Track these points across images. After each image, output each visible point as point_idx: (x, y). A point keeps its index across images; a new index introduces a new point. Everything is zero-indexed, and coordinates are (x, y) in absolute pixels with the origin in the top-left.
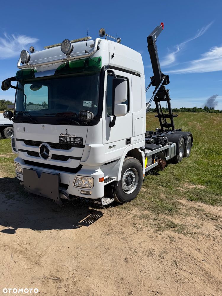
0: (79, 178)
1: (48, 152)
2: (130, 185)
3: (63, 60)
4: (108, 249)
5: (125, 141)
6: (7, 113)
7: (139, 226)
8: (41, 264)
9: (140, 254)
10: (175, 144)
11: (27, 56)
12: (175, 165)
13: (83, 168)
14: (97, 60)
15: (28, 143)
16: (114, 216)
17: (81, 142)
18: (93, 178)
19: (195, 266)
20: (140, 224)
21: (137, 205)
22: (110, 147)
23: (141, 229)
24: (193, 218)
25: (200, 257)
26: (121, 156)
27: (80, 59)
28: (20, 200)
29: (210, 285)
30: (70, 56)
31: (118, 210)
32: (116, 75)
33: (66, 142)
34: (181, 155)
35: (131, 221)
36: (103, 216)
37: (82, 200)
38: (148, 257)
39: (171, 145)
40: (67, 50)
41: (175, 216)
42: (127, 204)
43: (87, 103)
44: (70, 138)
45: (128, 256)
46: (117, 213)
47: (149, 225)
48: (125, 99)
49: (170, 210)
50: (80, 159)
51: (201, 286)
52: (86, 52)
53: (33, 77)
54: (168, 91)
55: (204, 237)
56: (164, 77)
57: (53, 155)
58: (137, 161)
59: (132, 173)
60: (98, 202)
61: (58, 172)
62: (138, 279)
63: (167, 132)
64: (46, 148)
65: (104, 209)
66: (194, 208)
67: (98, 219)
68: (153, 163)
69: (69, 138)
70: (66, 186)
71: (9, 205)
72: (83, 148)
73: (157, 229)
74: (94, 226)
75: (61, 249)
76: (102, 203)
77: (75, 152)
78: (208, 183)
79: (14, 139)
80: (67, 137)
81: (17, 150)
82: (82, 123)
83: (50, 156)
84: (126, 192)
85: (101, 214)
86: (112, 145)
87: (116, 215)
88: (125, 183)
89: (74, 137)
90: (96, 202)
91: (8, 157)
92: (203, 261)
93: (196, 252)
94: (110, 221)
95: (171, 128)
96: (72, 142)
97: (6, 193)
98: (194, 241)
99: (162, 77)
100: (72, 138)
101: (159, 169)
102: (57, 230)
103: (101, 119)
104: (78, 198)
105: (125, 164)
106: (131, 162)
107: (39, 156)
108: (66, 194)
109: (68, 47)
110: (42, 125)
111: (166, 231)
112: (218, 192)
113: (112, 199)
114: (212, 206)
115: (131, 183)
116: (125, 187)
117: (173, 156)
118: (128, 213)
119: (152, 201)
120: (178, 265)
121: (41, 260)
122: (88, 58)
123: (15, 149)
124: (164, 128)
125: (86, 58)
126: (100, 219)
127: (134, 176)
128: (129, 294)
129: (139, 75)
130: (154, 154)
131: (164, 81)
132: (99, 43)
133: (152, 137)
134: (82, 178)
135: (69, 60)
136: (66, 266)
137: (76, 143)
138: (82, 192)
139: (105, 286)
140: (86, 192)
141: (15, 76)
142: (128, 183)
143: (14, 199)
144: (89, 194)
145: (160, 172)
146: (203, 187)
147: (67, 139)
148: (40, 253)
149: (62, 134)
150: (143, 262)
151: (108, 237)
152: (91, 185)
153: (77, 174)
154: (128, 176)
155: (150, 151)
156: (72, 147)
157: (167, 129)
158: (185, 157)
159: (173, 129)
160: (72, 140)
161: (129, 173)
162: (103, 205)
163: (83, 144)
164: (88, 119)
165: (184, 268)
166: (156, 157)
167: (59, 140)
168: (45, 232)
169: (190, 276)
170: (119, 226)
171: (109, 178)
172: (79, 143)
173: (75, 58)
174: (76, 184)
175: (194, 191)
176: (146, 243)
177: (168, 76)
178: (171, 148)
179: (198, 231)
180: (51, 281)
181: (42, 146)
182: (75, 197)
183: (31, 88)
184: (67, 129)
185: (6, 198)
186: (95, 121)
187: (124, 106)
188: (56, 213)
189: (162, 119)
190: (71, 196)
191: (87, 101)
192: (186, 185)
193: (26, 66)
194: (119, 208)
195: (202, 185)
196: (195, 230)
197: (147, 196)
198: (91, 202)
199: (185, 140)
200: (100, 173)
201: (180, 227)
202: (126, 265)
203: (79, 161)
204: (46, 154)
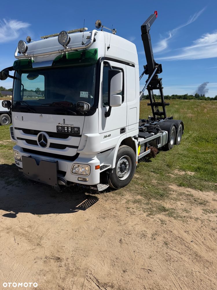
0: (76, 166)
1: (46, 140)
2: (124, 171)
3: (60, 51)
4: (104, 231)
5: (119, 130)
6: (5, 102)
7: (133, 210)
8: (43, 245)
9: (133, 236)
10: (167, 132)
11: (24, 47)
12: (166, 152)
13: (79, 156)
14: (93, 52)
15: (27, 131)
16: (109, 201)
17: (78, 131)
18: (90, 165)
19: (184, 247)
20: (133, 209)
21: (131, 190)
22: (105, 137)
23: (135, 213)
24: (182, 203)
25: (188, 238)
26: (116, 145)
27: (76, 50)
28: (19, 186)
29: (197, 264)
30: (67, 47)
31: (112, 195)
32: (112, 66)
33: (63, 131)
34: (172, 142)
35: (124, 206)
36: (98, 201)
37: (79, 186)
38: (141, 238)
39: (163, 133)
40: (64, 41)
41: (166, 201)
42: (121, 190)
43: (84, 94)
44: (68, 127)
45: (123, 238)
46: (111, 198)
47: (141, 209)
48: (120, 90)
49: (161, 196)
50: (77, 147)
51: (189, 264)
52: (83, 44)
53: (31, 67)
54: (161, 79)
55: (193, 220)
56: (157, 66)
57: (51, 143)
58: (130, 149)
59: (126, 161)
60: (94, 188)
61: (56, 160)
62: (132, 258)
63: (159, 121)
64: (45, 136)
65: (99, 194)
66: (184, 193)
67: (94, 204)
68: (146, 151)
69: (66, 128)
70: (64, 173)
71: (9, 191)
72: (80, 138)
73: (149, 213)
74: (90, 210)
75: (60, 232)
76: (98, 189)
77: (72, 141)
78: (197, 169)
79: (12, 127)
80: (64, 127)
81: (16, 138)
82: (79, 114)
83: (48, 145)
84: (120, 179)
85: (97, 199)
86: (107, 134)
87: (111, 200)
88: (119, 170)
89: (71, 127)
90: (92, 188)
91: (5, 144)
92: (191, 242)
93: (185, 234)
94: (105, 206)
95: (163, 116)
96: (70, 132)
97: (5, 179)
98: (183, 224)
99: (155, 66)
100: (69, 128)
101: (151, 156)
102: (56, 214)
103: (97, 109)
104: (76, 184)
105: (119, 152)
106: (125, 150)
107: (37, 145)
108: (64, 181)
109: (65, 39)
110: (40, 114)
111: (158, 215)
112: (206, 179)
113: (107, 185)
114: (200, 192)
115: (125, 170)
116: (119, 174)
117: (164, 144)
118: (122, 198)
119: (144, 187)
120: (169, 245)
121: (42, 242)
122: (85, 49)
123: (13, 137)
124: (156, 116)
125: (83, 49)
126: (96, 203)
127: (127, 163)
128: (124, 272)
129: (133, 66)
130: (147, 142)
131: (157, 70)
132: (95, 34)
133: (145, 125)
134: (79, 166)
135: (66, 52)
136: (66, 247)
137: (73, 132)
138: (79, 179)
139: (102, 265)
140: (83, 178)
141: (13, 66)
142: (122, 170)
143: (13, 185)
144: (86, 181)
145: (152, 159)
146: (193, 173)
147: (64, 128)
148: (40, 235)
149: (60, 124)
150: (136, 243)
151: (103, 220)
152: (88, 173)
153: (75, 162)
154: (122, 163)
155: (143, 139)
156: (70, 137)
157: (159, 117)
158: (176, 144)
159: (165, 117)
160: (70, 130)
161: (123, 160)
162: (99, 191)
163: (79, 133)
164: (85, 110)
165: (174, 249)
166: (148, 145)
167: (57, 129)
168: (45, 217)
169: (179, 255)
170: (114, 210)
171: (104, 166)
172: (76, 133)
173: (72, 49)
174: (73, 171)
175: (184, 178)
176: (139, 226)
177: (160, 65)
178: (163, 136)
179: (187, 214)
180: (52, 260)
181: (41, 135)
182: (73, 183)
183: (28, 77)
184: (64, 119)
185: (6, 184)
186: (91, 112)
187: (119, 97)
188: (54, 198)
189: (154, 107)
190: (69, 183)
191: (84, 92)
192: (176, 171)
193: (24, 56)
194: (113, 194)
195: (192, 171)
196: (185, 214)
197: (139, 182)
198: (87, 188)
199: (177, 128)
200: (96, 161)
201: (170, 211)
202: (121, 246)
203: (77, 149)
204: (44, 142)
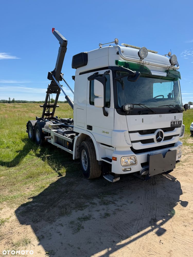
17: (181, 123)
33: (174, 125)
44: (177, 122)
61: (168, 149)
64: (161, 132)
72: (181, 128)
77: (178, 131)
80: (175, 121)
96: (177, 125)
107: (154, 142)
135: (170, 68)
137: (179, 124)
138: (179, 157)
147: (175, 123)
156: (175, 128)
157: (48, 117)
160: (177, 123)
167: (171, 124)
173: (174, 68)
181: (158, 133)
184: (175, 116)
189: (47, 108)
203: (179, 136)
204: (161, 138)
